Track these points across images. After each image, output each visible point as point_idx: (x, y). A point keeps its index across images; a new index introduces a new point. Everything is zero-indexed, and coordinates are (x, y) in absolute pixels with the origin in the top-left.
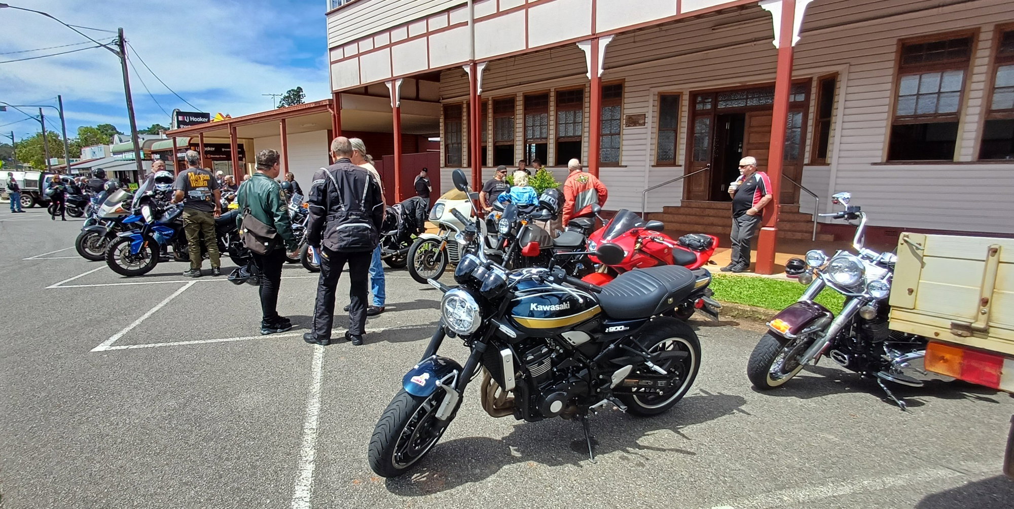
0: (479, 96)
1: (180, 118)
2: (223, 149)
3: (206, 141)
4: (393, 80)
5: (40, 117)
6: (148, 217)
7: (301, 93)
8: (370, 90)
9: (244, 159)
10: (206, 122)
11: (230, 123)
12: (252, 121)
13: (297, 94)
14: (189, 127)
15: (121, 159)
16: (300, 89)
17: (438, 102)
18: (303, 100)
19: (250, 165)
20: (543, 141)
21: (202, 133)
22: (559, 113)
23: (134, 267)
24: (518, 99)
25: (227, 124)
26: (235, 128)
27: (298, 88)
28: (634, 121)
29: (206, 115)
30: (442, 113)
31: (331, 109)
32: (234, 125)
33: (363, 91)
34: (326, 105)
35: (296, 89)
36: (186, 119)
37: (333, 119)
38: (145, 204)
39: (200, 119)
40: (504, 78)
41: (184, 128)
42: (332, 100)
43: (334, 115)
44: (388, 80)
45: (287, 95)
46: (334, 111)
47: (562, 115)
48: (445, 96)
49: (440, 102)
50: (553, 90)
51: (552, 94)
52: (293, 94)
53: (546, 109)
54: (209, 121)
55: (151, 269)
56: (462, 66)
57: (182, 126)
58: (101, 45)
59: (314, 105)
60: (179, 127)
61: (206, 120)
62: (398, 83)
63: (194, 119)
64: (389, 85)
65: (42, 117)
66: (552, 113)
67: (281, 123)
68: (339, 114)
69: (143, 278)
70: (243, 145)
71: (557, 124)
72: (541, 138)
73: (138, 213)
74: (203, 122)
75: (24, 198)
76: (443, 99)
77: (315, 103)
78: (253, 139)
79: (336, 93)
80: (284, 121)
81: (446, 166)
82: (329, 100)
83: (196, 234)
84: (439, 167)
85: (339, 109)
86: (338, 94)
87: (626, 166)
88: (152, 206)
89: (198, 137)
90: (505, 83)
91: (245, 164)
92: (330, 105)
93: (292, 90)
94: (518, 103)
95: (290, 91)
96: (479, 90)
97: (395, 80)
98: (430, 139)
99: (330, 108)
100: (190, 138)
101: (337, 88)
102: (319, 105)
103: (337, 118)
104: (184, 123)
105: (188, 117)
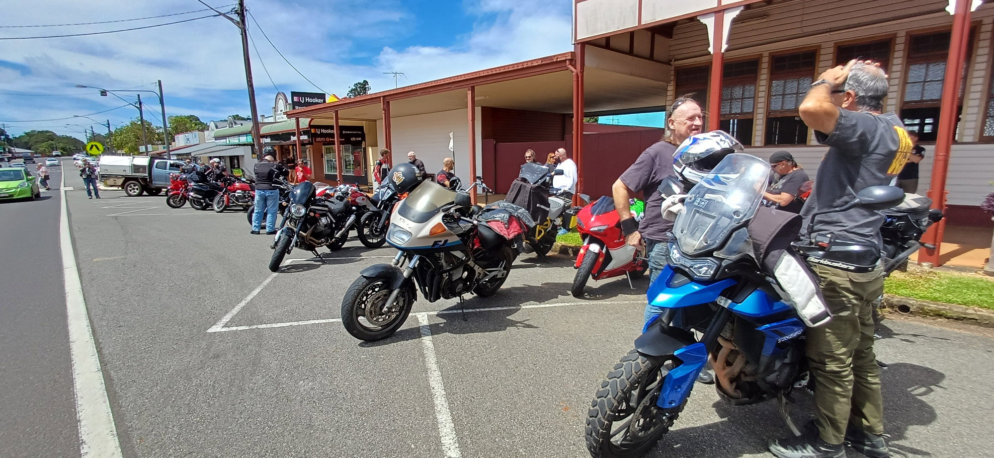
5: (138, 104)
7: (367, 86)
13: (364, 86)
14: (307, 108)
15: (224, 143)
16: (366, 82)
17: (668, 63)
19: (370, 149)
21: (337, 111)
24: (823, 52)
26: (389, 102)
31: (572, 66)
34: (565, 61)
35: (362, 82)
37: (575, 79)
42: (574, 52)
43: (577, 74)
44: (706, 13)
45: (354, 88)
46: (575, 68)
48: (679, 57)
49: (672, 65)
52: (360, 87)
59: (540, 63)
60: (294, 108)
64: (709, 22)
65: (140, 104)
68: (582, 72)
74: (319, 103)
75: (132, 185)
77: (542, 59)
78: (376, 121)
79: (581, 43)
80: (473, 89)
82: (571, 52)
85: (583, 65)
86: (584, 45)
90: (798, 31)
91: (365, 149)
92: (572, 61)
93: (359, 83)
95: (357, 84)
99: (571, 64)
100: (310, 119)
101: (582, 36)
102: (549, 62)
103: (580, 79)
104: (299, 104)
105: (303, 98)
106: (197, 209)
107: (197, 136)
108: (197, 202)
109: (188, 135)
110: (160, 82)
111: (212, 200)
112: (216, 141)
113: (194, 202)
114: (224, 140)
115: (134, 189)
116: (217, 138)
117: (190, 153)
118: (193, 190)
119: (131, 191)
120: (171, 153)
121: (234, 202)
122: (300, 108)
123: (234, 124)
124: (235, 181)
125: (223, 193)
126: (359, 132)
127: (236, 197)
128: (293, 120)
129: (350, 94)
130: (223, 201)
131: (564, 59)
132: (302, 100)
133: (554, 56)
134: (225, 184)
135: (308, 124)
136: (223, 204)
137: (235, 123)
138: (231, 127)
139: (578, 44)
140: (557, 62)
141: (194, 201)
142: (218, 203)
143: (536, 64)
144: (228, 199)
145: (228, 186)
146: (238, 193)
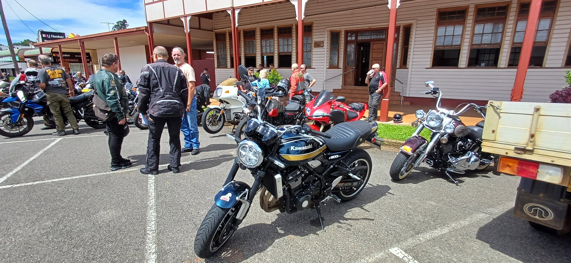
0: (237, 28)
1: (44, 36)
2: (76, 56)
3: (63, 50)
4: (185, 16)
6: (22, 98)
7: (126, 24)
8: (171, 22)
9: (91, 62)
10: (62, 38)
11: (79, 39)
12: (95, 38)
13: (123, 24)
14: (51, 42)
15: (2, 61)
16: (125, 21)
17: (212, 31)
18: (128, 28)
19: (95, 66)
20: (272, 55)
21: (60, 45)
22: (280, 39)
23: (14, 131)
24: (257, 31)
25: (77, 40)
26: (83, 42)
28: (319, 45)
29: (63, 34)
30: (214, 37)
31: (147, 32)
32: (82, 41)
33: (167, 22)
34: (143, 30)
35: (122, 21)
36: (47, 36)
37: (148, 38)
38: (20, 90)
39: (59, 37)
40: (249, 19)
41: (46, 42)
42: (148, 27)
43: (149, 36)
44: (182, 16)
45: (117, 24)
46: (149, 33)
47: (281, 41)
48: (215, 28)
49: (213, 31)
50: (276, 27)
51: (276, 29)
52: (121, 24)
53: (272, 37)
54: (64, 38)
55: (27, 132)
56: (226, 10)
57: (45, 40)
59: (136, 30)
60: (43, 41)
61: (61, 37)
62: (188, 18)
63: (54, 36)
64: (183, 19)
66: (276, 39)
67: (114, 40)
68: (152, 35)
69: (22, 138)
70: (89, 53)
71: (278, 45)
72: (270, 53)
73: (15, 96)
74: (61, 39)
76: (215, 29)
77: (136, 28)
78: (96, 50)
79: (149, 23)
80: (116, 39)
81: (218, 67)
82: (145, 27)
83: (58, 109)
84: (214, 68)
85: (152, 32)
86: (151, 24)
87: (315, 68)
88: (24, 90)
89: (58, 48)
90: (249, 22)
91: (92, 65)
92: (146, 30)
93: (120, 21)
94: (257, 33)
95: (118, 22)
96: (237, 25)
97: (186, 16)
98: (207, 52)
99: (146, 32)
100: (52, 48)
101: (150, 19)
102: (138, 30)
103: (151, 38)
104: (47, 38)
105: (49, 35)
114: (2, 59)
122: (48, 41)
128: (39, 49)
129: (115, 28)
131: (143, 29)
132: (49, 36)
133: (140, 27)
135: (50, 51)
140: (140, 30)
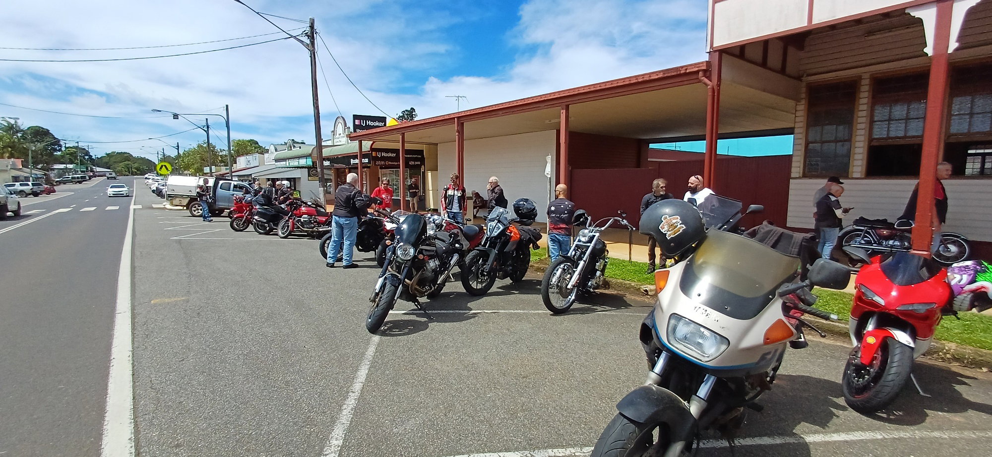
1: (357, 122)
4: (940, 2)
5: (206, 127)
7: (414, 113)
8: (748, 53)
9: (423, 166)
13: (411, 113)
15: (285, 166)
17: (799, 78)
18: (415, 119)
19: (429, 174)
27: (412, 108)
29: (383, 120)
34: (697, 72)
35: (410, 109)
36: (361, 122)
37: (709, 93)
39: (377, 124)
42: (709, 62)
43: (712, 88)
44: (921, 3)
45: (401, 115)
46: (711, 81)
48: (811, 71)
52: (407, 115)
54: (385, 125)
57: (358, 130)
58: (292, 36)
59: (661, 75)
60: (355, 131)
63: (370, 123)
64: (920, 12)
65: (208, 127)
68: (719, 85)
70: (422, 151)
78: (437, 144)
79: (718, 51)
81: (805, 176)
82: (706, 61)
84: (788, 178)
85: (720, 79)
91: (424, 173)
92: (707, 72)
93: (406, 110)
95: (404, 111)
97: (947, 1)
99: (705, 76)
100: (372, 142)
101: (719, 42)
102: (675, 74)
103: (716, 93)
104: (360, 127)
105: (364, 121)
106: (260, 233)
107: (257, 158)
108: (261, 226)
109: (249, 157)
110: (227, 106)
111: (277, 225)
112: (276, 163)
113: (259, 226)
114: (284, 163)
115: (198, 209)
116: (277, 160)
117: (251, 175)
118: (258, 214)
119: (195, 211)
120: (233, 174)
121: (298, 227)
122: (361, 131)
123: (292, 147)
124: (302, 205)
125: (289, 218)
126: (419, 156)
127: (302, 223)
128: (356, 143)
130: (288, 226)
131: (696, 69)
132: (363, 123)
133: (682, 67)
134: (291, 208)
135: (369, 147)
136: (287, 229)
137: (294, 147)
138: (290, 150)
139: (715, 51)
140: (686, 74)
141: (257, 224)
142: (283, 228)
143: (657, 77)
144: (293, 224)
145: (294, 210)
146: (304, 218)
